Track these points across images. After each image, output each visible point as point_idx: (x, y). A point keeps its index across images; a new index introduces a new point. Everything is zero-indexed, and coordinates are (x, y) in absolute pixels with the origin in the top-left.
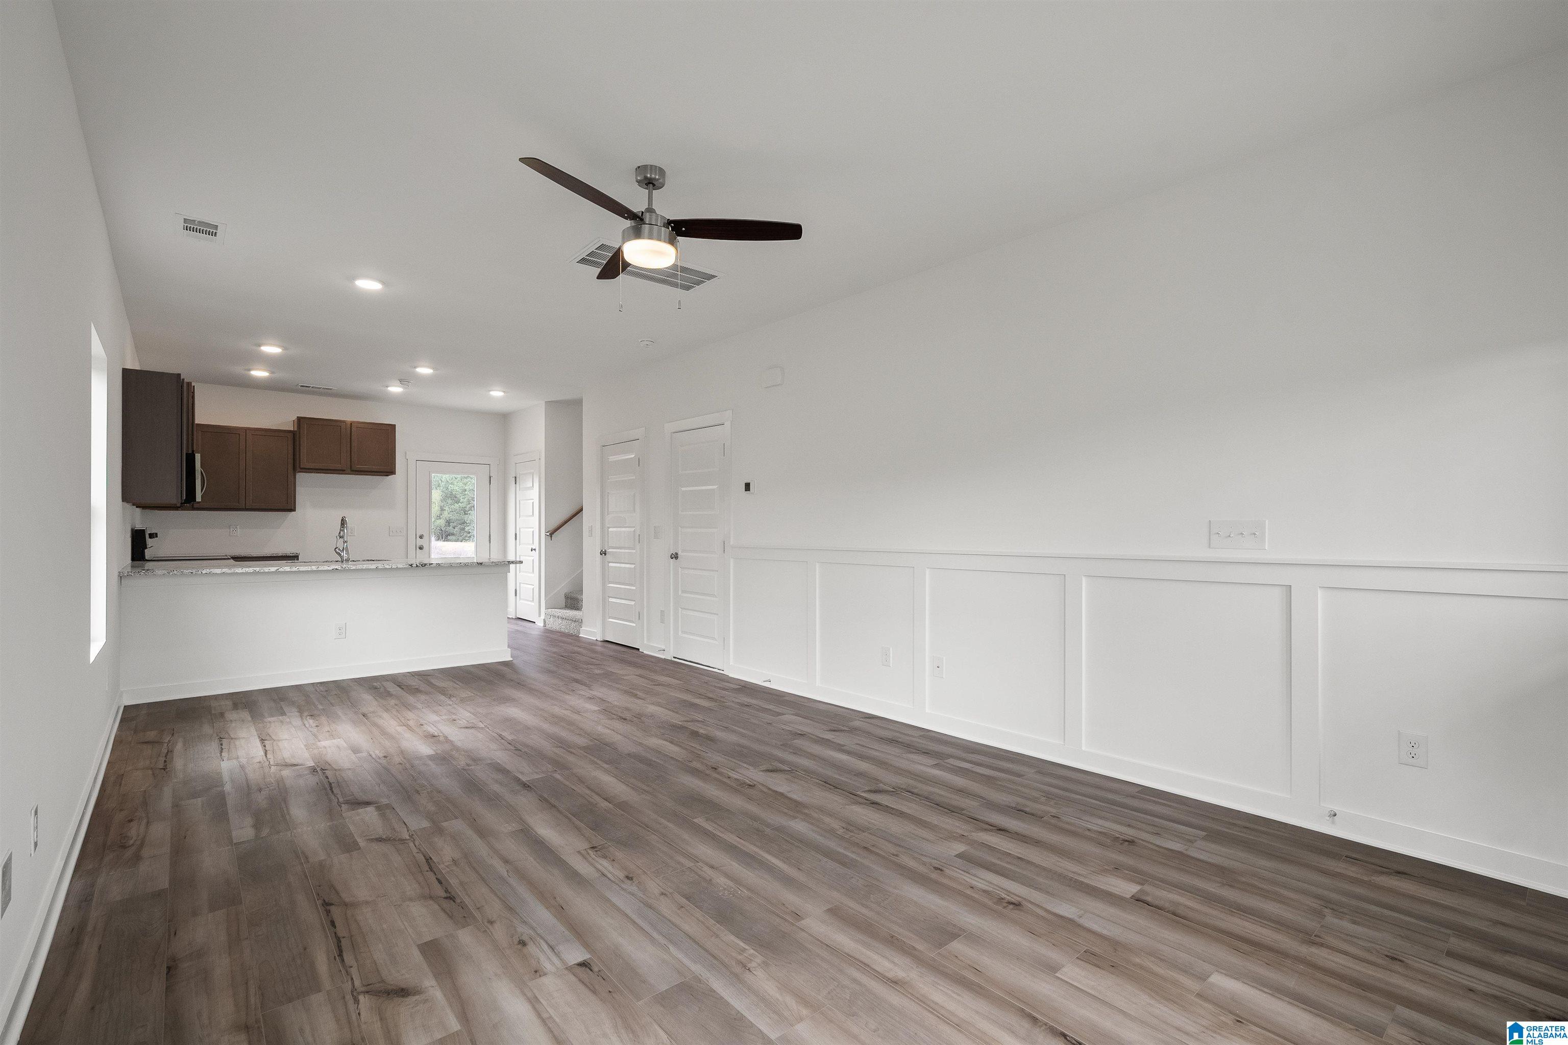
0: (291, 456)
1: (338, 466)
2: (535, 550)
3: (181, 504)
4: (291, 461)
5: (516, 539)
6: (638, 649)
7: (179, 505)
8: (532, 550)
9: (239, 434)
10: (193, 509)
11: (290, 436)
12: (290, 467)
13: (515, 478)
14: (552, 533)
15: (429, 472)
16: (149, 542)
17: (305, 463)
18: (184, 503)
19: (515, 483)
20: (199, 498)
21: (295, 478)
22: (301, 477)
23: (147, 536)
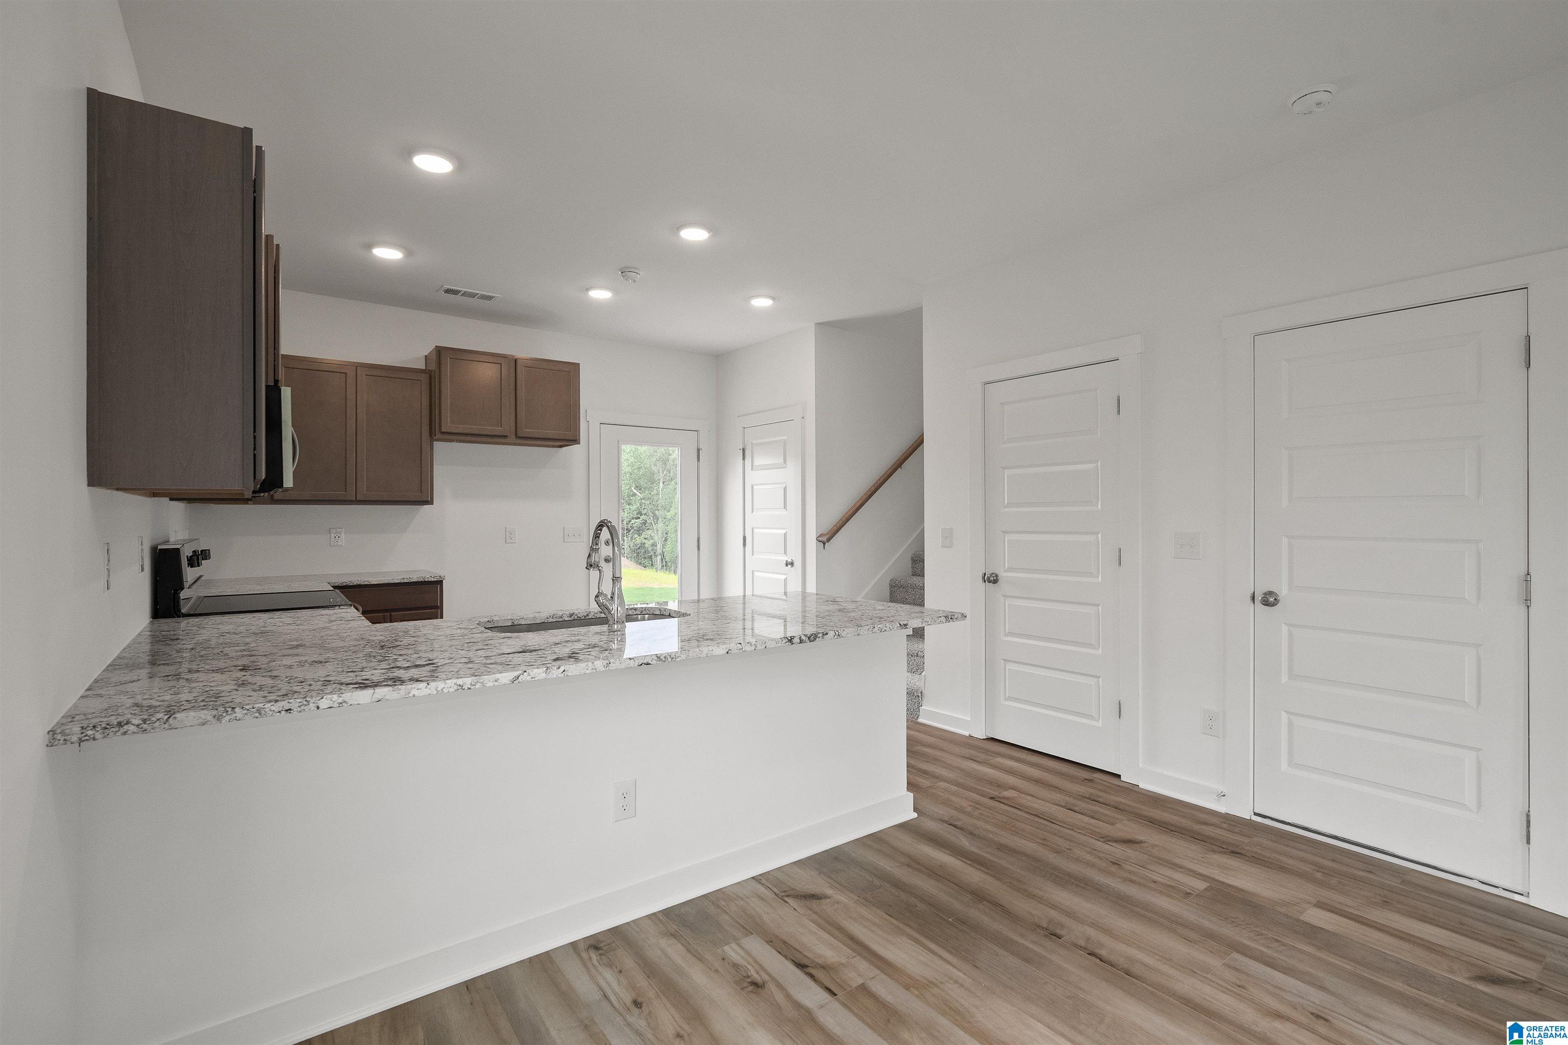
0: (426, 413)
1: (498, 430)
2: (792, 564)
3: (254, 492)
4: (426, 421)
5: (744, 545)
6: (1119, 776)
7: (248, 494)
8: (787, 565)
9: (346, 373)
10: (273, 501)
11: (424, 378)
12: (425, 430)
13: (744, 450)
14: (826, 539)
15: (618, 442)
16: (190, 574)
17: (447, 426)
18: (260, 491)
19: (744, 459)
20: (288, 481)
21: (432, 448)
22: (440, 448)
23: (184, 562)
